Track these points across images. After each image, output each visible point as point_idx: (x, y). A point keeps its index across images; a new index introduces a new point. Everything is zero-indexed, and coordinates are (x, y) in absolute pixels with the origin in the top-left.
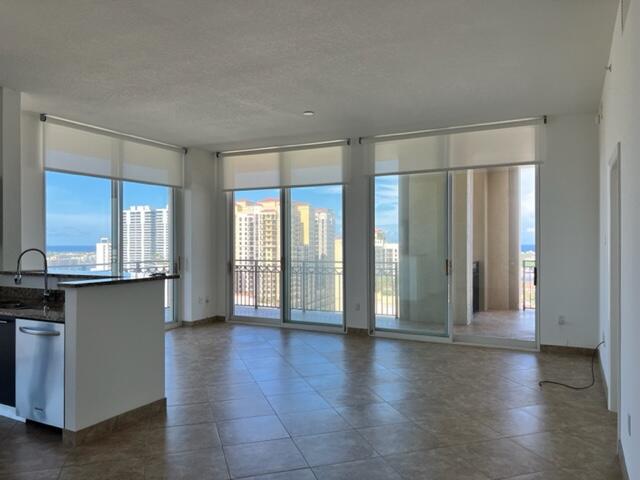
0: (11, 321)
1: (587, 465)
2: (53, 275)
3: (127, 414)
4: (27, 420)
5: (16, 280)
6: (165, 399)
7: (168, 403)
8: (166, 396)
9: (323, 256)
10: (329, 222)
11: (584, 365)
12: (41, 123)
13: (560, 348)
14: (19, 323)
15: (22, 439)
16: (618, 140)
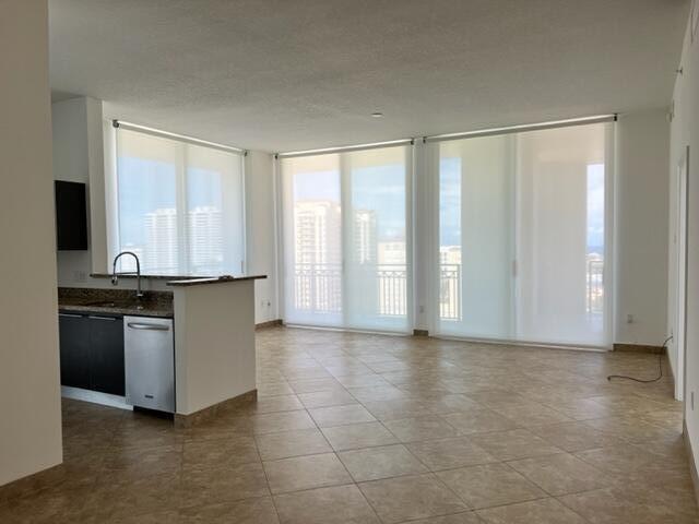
0: (120, 318)
1: (653, 442)
2: (145, 277)
3: (226, 402)
4: (135, 408)
5: (113, 281)
6: (256, 391)
7: (259, 394)
8: (257, 387)
9: (365, 260)
10: (371, 223)
11: (652, 361)
12: (114, 129)
13: (628, 346)
14: (127, 319)
15: (131, 425)
16: (687, 144)
